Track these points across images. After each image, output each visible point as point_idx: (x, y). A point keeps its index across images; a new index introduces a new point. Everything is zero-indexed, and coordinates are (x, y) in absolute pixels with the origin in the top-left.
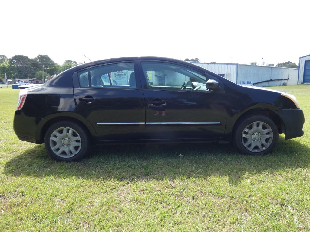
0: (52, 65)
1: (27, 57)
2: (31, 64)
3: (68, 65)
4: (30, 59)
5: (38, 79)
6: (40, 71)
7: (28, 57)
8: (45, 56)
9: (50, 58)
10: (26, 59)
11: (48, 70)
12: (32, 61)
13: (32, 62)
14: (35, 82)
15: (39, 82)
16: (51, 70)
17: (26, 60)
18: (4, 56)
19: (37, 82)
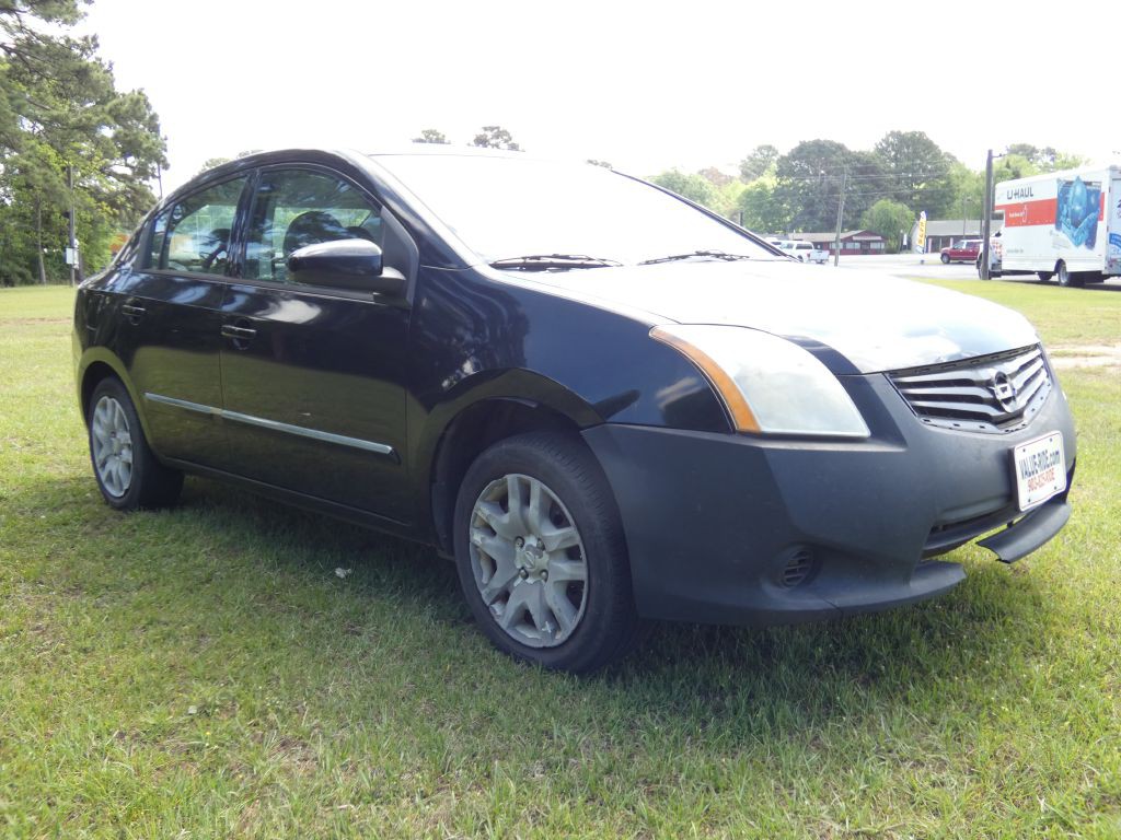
0: (937, 169)
1: (840, 147)
2: (851, 172)
3: (1008, 166)
4: (850, 153)
5: (869, 233)
6: (882, 202)
7: (846, 145)
8: (913, 134)
9: (931, 143)
10: (834, 153)
11: (918, 192)
12: (858, 160)
13: (859, 166)
14: (857, 246)
15: (873, 246)
16: (933, 192)
17: (834, 158)
18: (770, 148)
19: (865, 247)
